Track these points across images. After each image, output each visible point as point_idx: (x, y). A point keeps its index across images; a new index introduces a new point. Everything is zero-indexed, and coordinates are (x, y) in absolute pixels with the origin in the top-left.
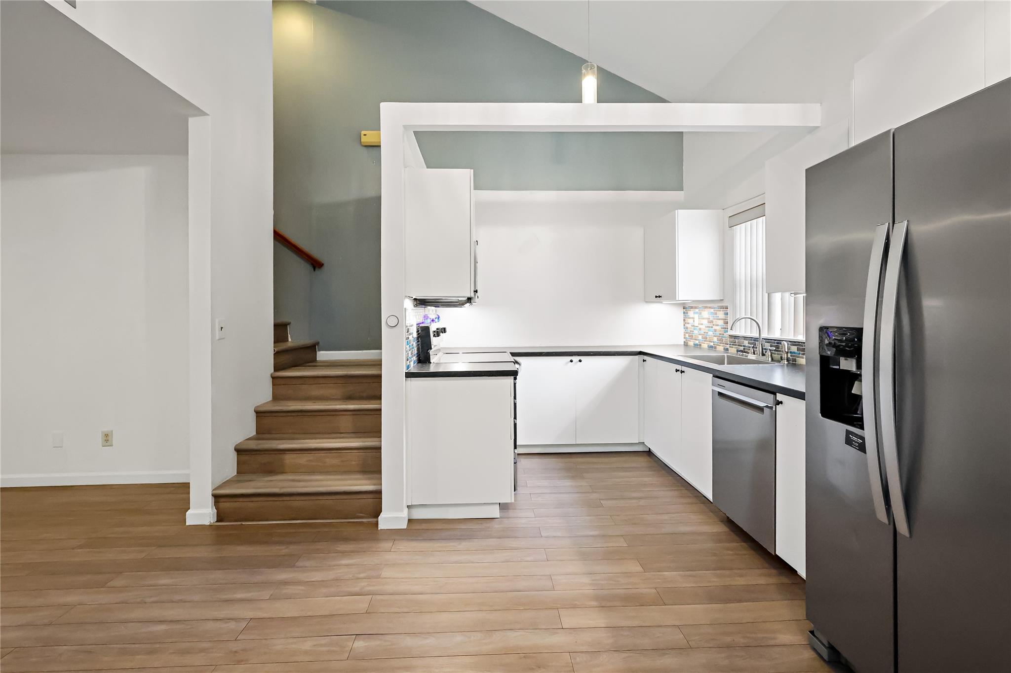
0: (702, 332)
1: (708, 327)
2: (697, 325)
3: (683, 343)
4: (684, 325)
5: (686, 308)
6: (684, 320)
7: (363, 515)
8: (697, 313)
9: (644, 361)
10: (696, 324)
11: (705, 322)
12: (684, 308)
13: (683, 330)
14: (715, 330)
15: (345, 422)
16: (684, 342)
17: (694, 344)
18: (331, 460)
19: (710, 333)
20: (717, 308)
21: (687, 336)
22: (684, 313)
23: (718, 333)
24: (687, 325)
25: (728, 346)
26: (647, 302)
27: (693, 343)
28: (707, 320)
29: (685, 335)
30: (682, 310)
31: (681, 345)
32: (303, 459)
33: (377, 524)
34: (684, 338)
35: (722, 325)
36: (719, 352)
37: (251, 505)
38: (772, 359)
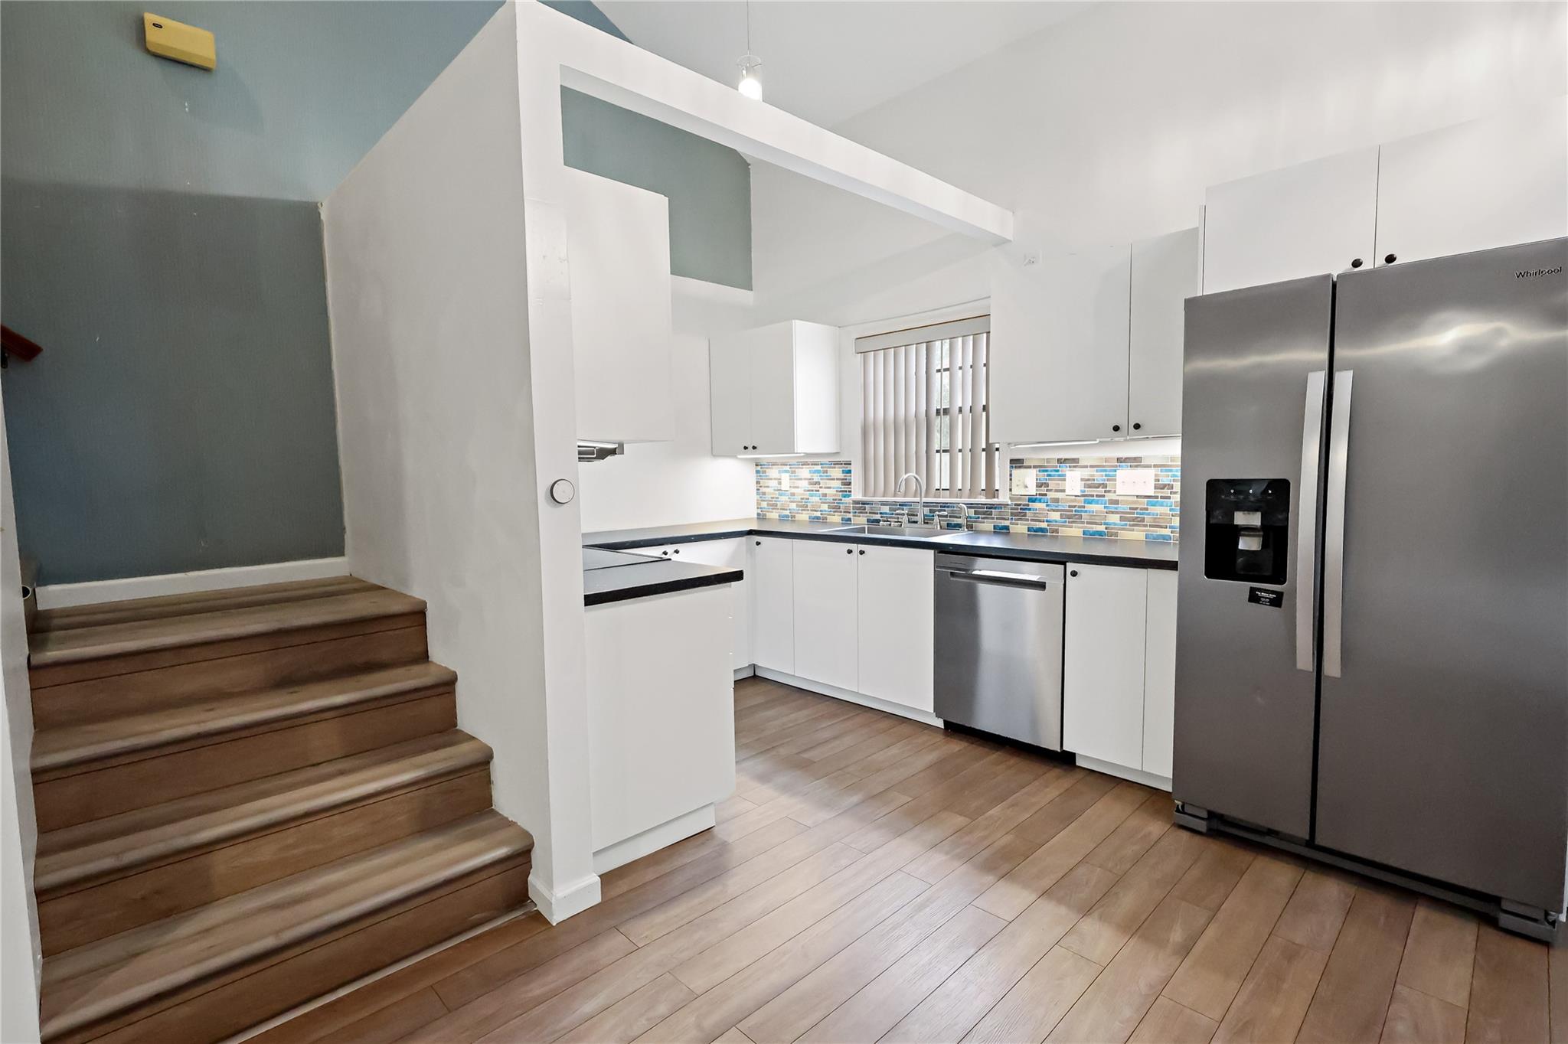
0: (798, 498)
1: (808, 491)
2: (788, 489)
3: (756, 517)
4: (758, 490)
5: (761, 465)
6: (758, 483)
7: (483, 915)
8: (786, 471)
9: (758, 543)
10: (785, 486)
11: (805, 484)
12: (757, 465)
13: (755, 497)
14: (825, 495)
15: (323, 739)
16: (758, 514)
17: (779, 516)
18: (341, 830)
19: (815, 499)
20: (827, 464)
21: (764, 505)
22: (757, 472)
23: (830, 499)
24: (763, 490)
25: (850, 516)
26: (714, 456)
27: (777, 514)
28: (807, 481)
29: (758, 504)
30: (754, 468)
31: (753, 519)
32: (266, 850)
33: (539, 918)
34: (758, 508)
35: (838, 488)
36: (832, 524)
37: (185, 1011)
38: (941, 527)
